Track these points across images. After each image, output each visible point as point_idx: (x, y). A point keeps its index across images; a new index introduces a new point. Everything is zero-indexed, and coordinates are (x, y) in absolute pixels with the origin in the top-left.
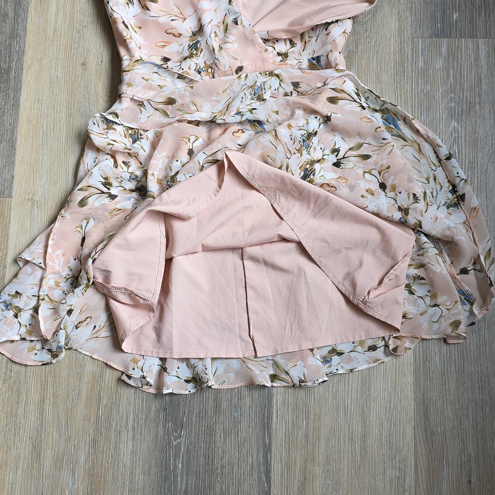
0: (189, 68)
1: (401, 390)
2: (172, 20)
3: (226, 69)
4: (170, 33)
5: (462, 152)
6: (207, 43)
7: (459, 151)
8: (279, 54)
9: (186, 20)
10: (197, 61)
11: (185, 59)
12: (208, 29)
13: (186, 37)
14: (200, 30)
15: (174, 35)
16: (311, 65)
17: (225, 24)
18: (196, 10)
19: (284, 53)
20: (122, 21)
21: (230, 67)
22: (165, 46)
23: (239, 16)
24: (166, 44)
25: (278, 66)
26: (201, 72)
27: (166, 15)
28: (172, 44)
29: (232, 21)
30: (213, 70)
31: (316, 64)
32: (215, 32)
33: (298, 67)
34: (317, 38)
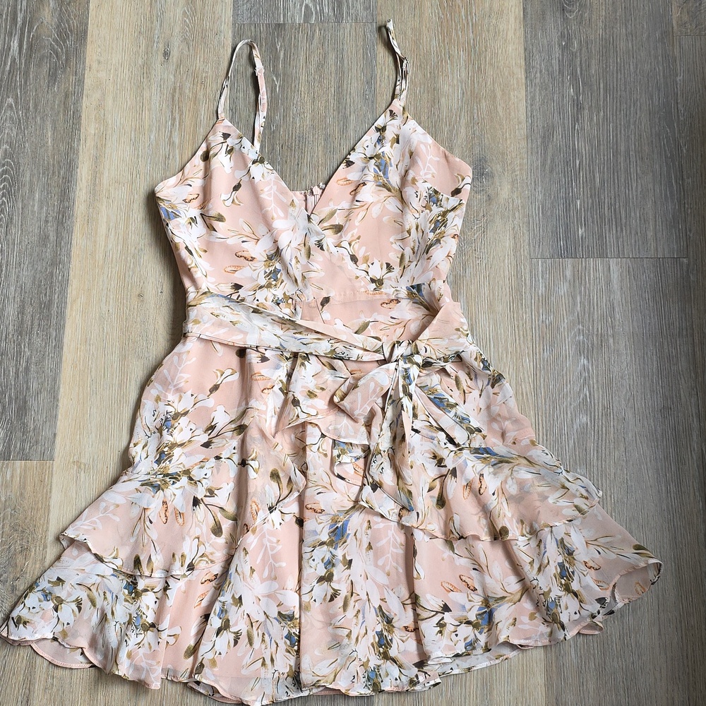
0: (266, 299)
1: (530, 693)
2: (243, 242)
3: (310, 300)
4: (241, 256)
5: (594, 396)
6: (288, 273)
7: (590, 394)
8: (373, 281)
9: (259, 242)
10: (275, 293)
11: (261, 287)
12: (287, 255)
13: (260, 261)
14: (277, 254)
15: (245, 258)
16: (411, 295)
17: (307, 247)
18: (270, 229)
19: (379, 279)
20: (185, 246)
21: (314, 298)
22: (236, 271)
23: (323, 239)
24: (237, 269)
25: (371, 296)
26: (279, 303)
27: (235, 236)
28: (244, 269)
29: (315, 244)
30: (294, 302)
31: (417, 293)
32: (296, 257)
33: (395, 296)
34: (418, 263)
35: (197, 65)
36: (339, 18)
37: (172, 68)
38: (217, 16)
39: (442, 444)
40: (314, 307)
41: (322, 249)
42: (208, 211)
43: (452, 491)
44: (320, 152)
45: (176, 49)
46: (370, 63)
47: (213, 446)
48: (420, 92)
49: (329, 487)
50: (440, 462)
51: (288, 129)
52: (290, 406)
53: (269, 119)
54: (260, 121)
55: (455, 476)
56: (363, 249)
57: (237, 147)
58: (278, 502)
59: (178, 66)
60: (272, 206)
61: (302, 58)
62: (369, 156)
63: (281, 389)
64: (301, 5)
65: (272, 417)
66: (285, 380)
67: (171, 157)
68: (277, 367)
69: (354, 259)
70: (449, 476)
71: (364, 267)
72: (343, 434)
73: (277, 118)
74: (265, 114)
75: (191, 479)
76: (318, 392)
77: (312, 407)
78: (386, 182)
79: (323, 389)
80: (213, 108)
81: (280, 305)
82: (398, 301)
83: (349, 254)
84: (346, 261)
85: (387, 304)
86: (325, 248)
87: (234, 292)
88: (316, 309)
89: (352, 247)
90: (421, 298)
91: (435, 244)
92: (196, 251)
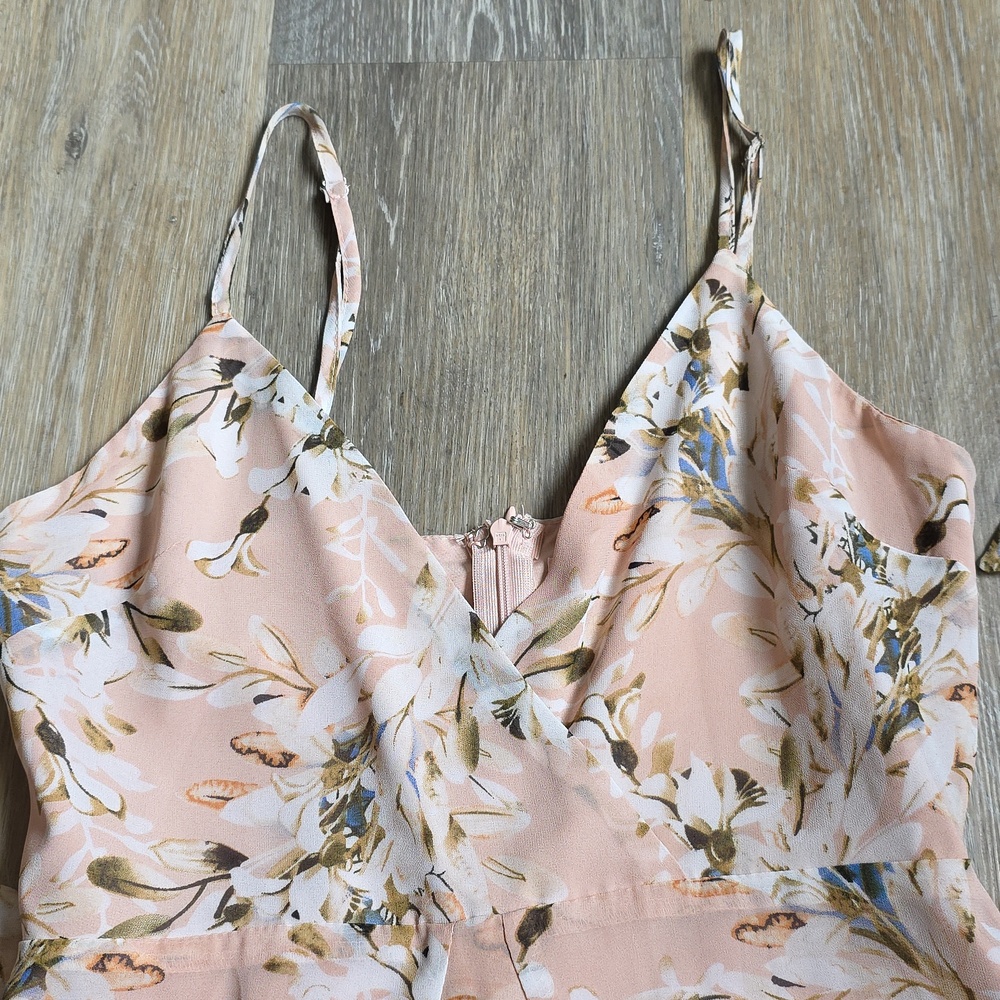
0: (325, 912)
2: (260, 699)
3: (479, 921)
4: (250, 751)
6: (399, 806)
8: (696, 838)
9: (314, 698)
10: (356, 881)
11: (308, 864)
12: (399, 744)
13: (310, 766)
14: (367, 738)
15: (263, 757)
16: (840, 900)
17: (466, 722)
18: (349, 656)
19: (717, 833)
20: (40, 720)
21: (495, 912)
22: (228, 799)
23: (519, 695)
24: (232, 792)
25: (697, 900)
26: (371, 927)
27: (234, 675)
28: (256, 793)
29: (494, 712)
30: (422, 921)
31: (866, 898)
32: (429, 755)
33: (783, 901)
34: (851, 780)
35: (163, 172)
36: (571, 46)
37: (87, 179)
38: (226, 44)
40: (493, 947)
41: (516, 732)
42: (149, 595)
44: (518, 415)
45: (103, 130)
46: (665, 164)
48: (818, 241)
51: (421, 350)
53: (365, 321)
54: (341, 326)
56: (654, 720)
57: (261, 399)
59: (106, 176)
60: (361, 581)
61: (466, 153)
62: (662, 425)
64: (465, 17)
67: (58, 432)
69: (624, 755)
71: (657, 784)
73: (389, 317)
74: (355, 308)
78: (723, 500)
80: (196, 291)
81: (373, 934)
82: (796, 922)
83: (608, 738)
84: (602, 768)
85: (755, 928)
86: (525, 726)
87: (213, 875)
88: (501, 953)
89: (617, 714)
90: (885, 920)
91: (909, 716)
92: (91, 731)
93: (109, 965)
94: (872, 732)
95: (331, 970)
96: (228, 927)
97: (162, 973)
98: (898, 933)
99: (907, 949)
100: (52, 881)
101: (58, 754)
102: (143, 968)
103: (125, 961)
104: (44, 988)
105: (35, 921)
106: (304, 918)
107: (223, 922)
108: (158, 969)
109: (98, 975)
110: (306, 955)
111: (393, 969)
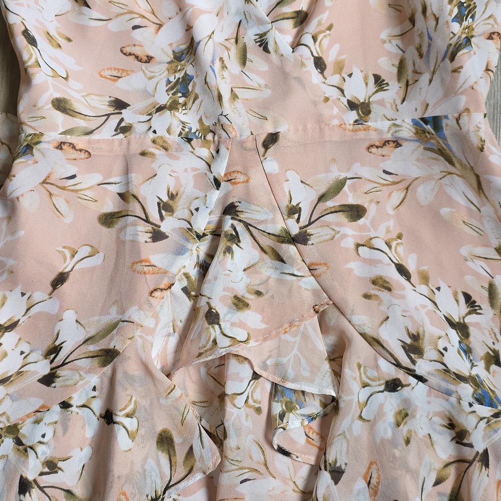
0: (169, 131)
2: (135, 27)
3: (244, 137)
4: (130, 54)
6: (206, 82)
8: (352, 105)
9: (163, 29)
10: (184, 118)
11: (160, 109)
12: (207, 52)
13: (160, 63)
14: (190, 50)
15: (137, 57)
17: (240, 44)
18: (181, 8)
19: (363, 103)
20: (23, 28)
21: (252, 134)
22: (119, 77)
23: (269, 31)
24: (121, 74)
25: (350, 133)
26: (191, 140)
27: (122, 14)
28: (134, 75)
29: (255, 40)
30: (216, 138)
31: (433, 132)
32: (221, 59)
33: (392, 135)
34: (433, 77)
39: (465, 404)
40: (250, 150)
41: (266, 49)
43: (481, 492)
47: (58, 383)
49: (262, 469)
50: (460, 436)
52: (201, 321)
55: (487, 466)
56: (336, 48)
58: (168, 487)
63: (185, 290)
65: (169, 335)
66: (194, 273)
68: (180, 251)
69: (319, 64)
70: (477, 465)
71: (335, 79)
72: (291, 373)
75: (19, 442)
76: (250, 298)
77: (242, 325)
79: (259, 293)
81: (192, 142)
82: (397, 144)
83: (312, 54)
84: (308, 69)
85: (377, 147)
86: (271, 47)
87: (113, 112)
88: (255, 152)
89: (318, 43)
90: (441, 143)
91: (466, 44)
92: (50, 38)
93: (64, 147)
94: (447, 52)
95: (172, 157)
96: (121, 136)
97: (89, 154)
98: (447, 149)
99: (450, 157)
100: (34, 106)
101: (34, 46)
102: (81, 150)
103: (72, 146)
104: (33, 155)
105: (27, 125)
106: (159, 134)
107: (119, 133)
108: (88, 152)
109: (59, 151)
110: (160, 150)
111: (202, 159)
